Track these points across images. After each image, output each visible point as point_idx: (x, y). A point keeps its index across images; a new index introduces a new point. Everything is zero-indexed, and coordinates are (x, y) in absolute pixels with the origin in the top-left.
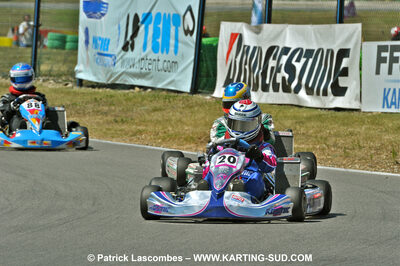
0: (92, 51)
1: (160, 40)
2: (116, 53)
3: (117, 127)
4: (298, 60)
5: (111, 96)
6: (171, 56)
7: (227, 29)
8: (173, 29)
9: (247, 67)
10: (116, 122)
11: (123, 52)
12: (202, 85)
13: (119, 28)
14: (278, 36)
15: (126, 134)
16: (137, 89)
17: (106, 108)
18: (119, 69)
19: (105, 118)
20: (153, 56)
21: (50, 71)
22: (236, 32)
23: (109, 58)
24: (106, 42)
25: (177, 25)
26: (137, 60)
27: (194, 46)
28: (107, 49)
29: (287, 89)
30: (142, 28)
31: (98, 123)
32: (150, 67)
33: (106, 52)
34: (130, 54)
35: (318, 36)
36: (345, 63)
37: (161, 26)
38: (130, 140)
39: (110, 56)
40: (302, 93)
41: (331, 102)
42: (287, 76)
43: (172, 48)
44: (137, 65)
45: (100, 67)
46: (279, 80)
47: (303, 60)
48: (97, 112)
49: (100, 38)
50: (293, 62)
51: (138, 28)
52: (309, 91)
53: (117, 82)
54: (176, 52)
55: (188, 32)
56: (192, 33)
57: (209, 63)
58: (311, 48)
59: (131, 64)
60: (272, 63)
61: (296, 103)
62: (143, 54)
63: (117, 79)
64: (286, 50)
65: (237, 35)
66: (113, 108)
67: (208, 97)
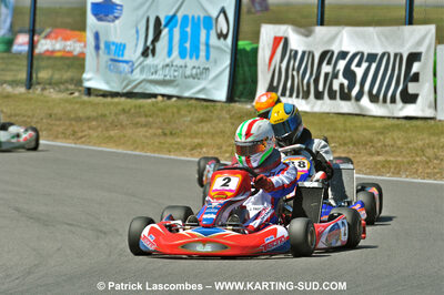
0: (104, 57)
1: (188, 45)
2: (134, 60)
3: (169, 140)
4: (359, 65)
5: (140, 107)
6: (201, 62)
7: (268, 32)
8: (203, 33)
9: (295, 73)
10: (165, 134)
11: (142, 59)
12: (238, 93)
13: (137, 32)
14: (332, 39)
15: (184, 147)
16: (160, 98)
17: (143, 120)
18: (138, 76)
19: (151, 131)
20: (179, 62)
21: (51, 78)
22: (280, 35)
23: (125, 65)
24: (121, 48)
25: (208, 28)
26: (160, 66)
27: (229, 51)
28: (123, 55)
29: (345, 97)
30: (165, 32)
31: (146, 137)
32: (176, 74)
33: (120, 58)
34: (150, 60)
35: (383, 39)
36: (416, 67)
37: (189, 29)
38: (192, 155)
39: (127, 62)
40: (365, 100)
41: (401, 109)
42: (346, 82)
43: (202, 54)
44: (160, 72)
45: (113, 74)
46: (336, 87)
47: (365, 65)
48: (136, 125)
49: (114, 43)
50: (353, 67)
51: (160, 32)
52: (374, 99)
53: (136, 91)
54: (208, 58)
55: (222, 36)
56: (225, 37)
57: (246, 69)
58: (374, 51)
59: (152, 70)
60: (326, 68)
61: (358, 112)
62: (168, 61)
63: (136, 87)
64: (343, 55)
65: (281, 38)
66: (151, 120)
67: (249, 106)
